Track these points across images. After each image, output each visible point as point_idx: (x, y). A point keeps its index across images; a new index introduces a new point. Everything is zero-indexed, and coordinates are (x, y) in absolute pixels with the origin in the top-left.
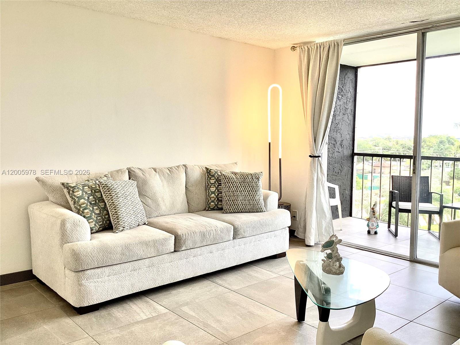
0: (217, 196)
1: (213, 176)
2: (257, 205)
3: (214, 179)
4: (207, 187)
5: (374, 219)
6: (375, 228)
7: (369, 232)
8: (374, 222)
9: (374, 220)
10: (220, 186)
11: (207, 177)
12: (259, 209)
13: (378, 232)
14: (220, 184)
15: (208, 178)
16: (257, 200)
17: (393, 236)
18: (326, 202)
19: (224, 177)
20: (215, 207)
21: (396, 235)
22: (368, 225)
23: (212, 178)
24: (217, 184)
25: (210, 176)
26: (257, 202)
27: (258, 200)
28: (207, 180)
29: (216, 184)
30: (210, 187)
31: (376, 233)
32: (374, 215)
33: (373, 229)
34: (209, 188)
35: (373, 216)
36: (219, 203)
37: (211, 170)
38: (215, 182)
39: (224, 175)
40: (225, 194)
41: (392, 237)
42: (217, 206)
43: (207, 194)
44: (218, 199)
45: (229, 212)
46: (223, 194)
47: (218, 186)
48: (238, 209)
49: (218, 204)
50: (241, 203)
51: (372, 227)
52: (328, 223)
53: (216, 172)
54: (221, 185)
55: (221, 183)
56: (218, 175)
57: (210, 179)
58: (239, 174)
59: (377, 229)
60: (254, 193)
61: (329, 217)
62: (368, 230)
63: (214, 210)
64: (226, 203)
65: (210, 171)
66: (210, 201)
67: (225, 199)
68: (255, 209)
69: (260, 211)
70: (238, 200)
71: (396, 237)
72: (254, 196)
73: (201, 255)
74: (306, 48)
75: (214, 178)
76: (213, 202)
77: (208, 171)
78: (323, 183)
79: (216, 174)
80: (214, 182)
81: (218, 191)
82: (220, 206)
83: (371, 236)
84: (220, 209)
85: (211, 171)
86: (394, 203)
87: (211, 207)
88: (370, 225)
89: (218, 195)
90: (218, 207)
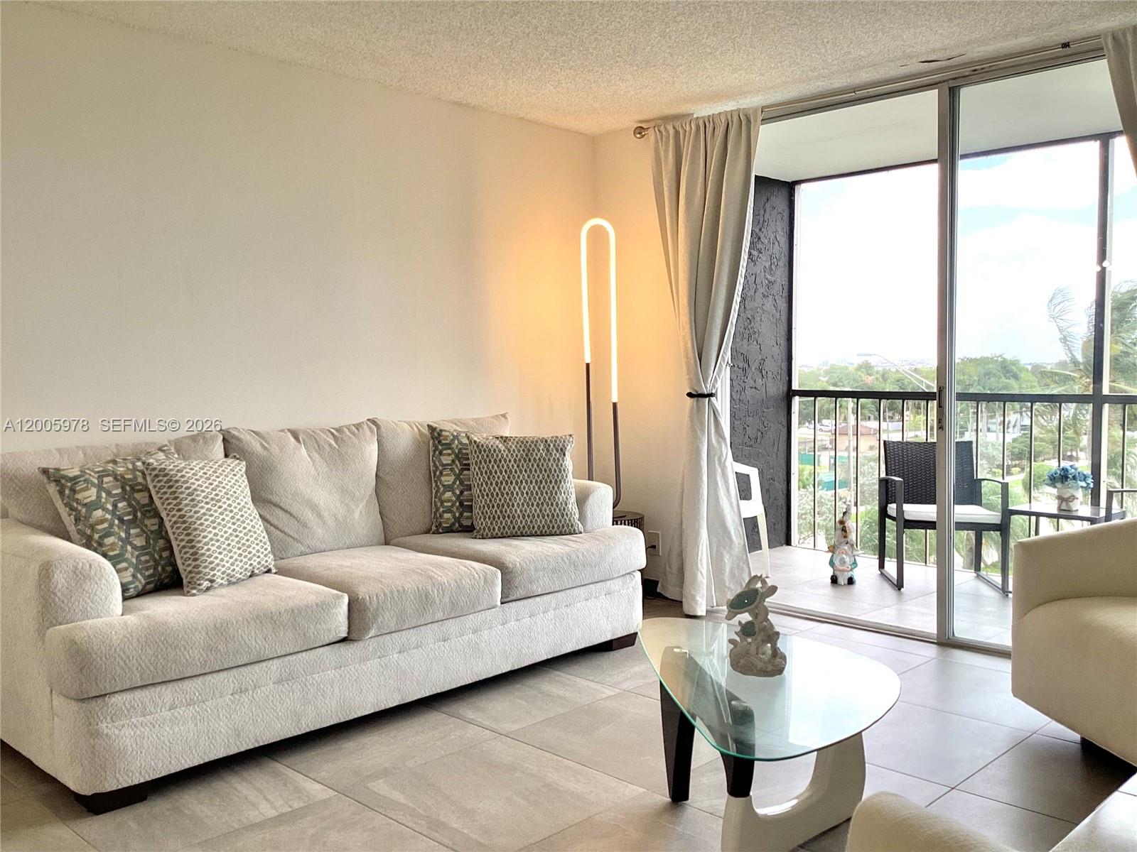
0: (458, 497)
1: (448, 446)
2: (560, 517)
3: (449, 455)
4: (433, 476)
5: (846, 548)
6: (849, 569)
7: (834, 580)
8: (847, 554)
9: (845, 550)
10: (465, 472)
11: (432, 449)
12: (565, 528)
13: (856, 578)
14: (467, 467)
15: (434, 451)
16: (561, 504)
17: (892, 587)
18: (732, 507)
19: (475, 448)
20: (453, 524)
21: (899, 585)
22: (832, 563)
23: (445, 452)
24: (459, 465)
25: (440, 447)
26: (560, 510)
27: (564, 505)
28: (433, 456)
29: (457, 465)
30: (441, 473)
31: (851, 581)
32: (845, 537)
33: (843, 571)
34: (439, 478)
35: (843, 540)
36: (465, 514)
37: (441, 430)
38: (453, 461)
39: (475, 442)
40: (480, 491)
41: (889, 591)
42: (459, 522)
43: (434, 491)
44: (461, 504)
45: (489, 535)
46: (475, 491)
47: (462, 470)
48: (514, 528)
49: (462, 515)
50: (521, 511)
51: (841, 568)
52: (737, 558)
53: (456, 437)
54: (469, 470)
55: (469, 465)
56: (461, 443)
57: (441, 453)
58: (514, 440)
59: (854, 570)
60: (553, 487)
61: (739, 544)
62: (832, 574)
63: (452, 531)
64: (482, 513)
65: (439, 435)
66: (441, 509)
67: (479, 503)
68: (556, 526)
69: (567, 532)
70: (513, 505)
71: (899, 589)
72: (552, 496)
73: (420, 646)
74: (672, 131)
75: (449, 451)
76: (449, 511)
77: (435, 434)
78: (723, 461)
79: (456, 442)
80: (450, 462)
81: (462, 483)
82: (466, 523)
83: (839, 589)
84: (468, 530)
85: (443, 433)
86: (892, 508)
87: (444, 525)
88: (837, 562)
89: (462, 492)
90: (461, 525)
